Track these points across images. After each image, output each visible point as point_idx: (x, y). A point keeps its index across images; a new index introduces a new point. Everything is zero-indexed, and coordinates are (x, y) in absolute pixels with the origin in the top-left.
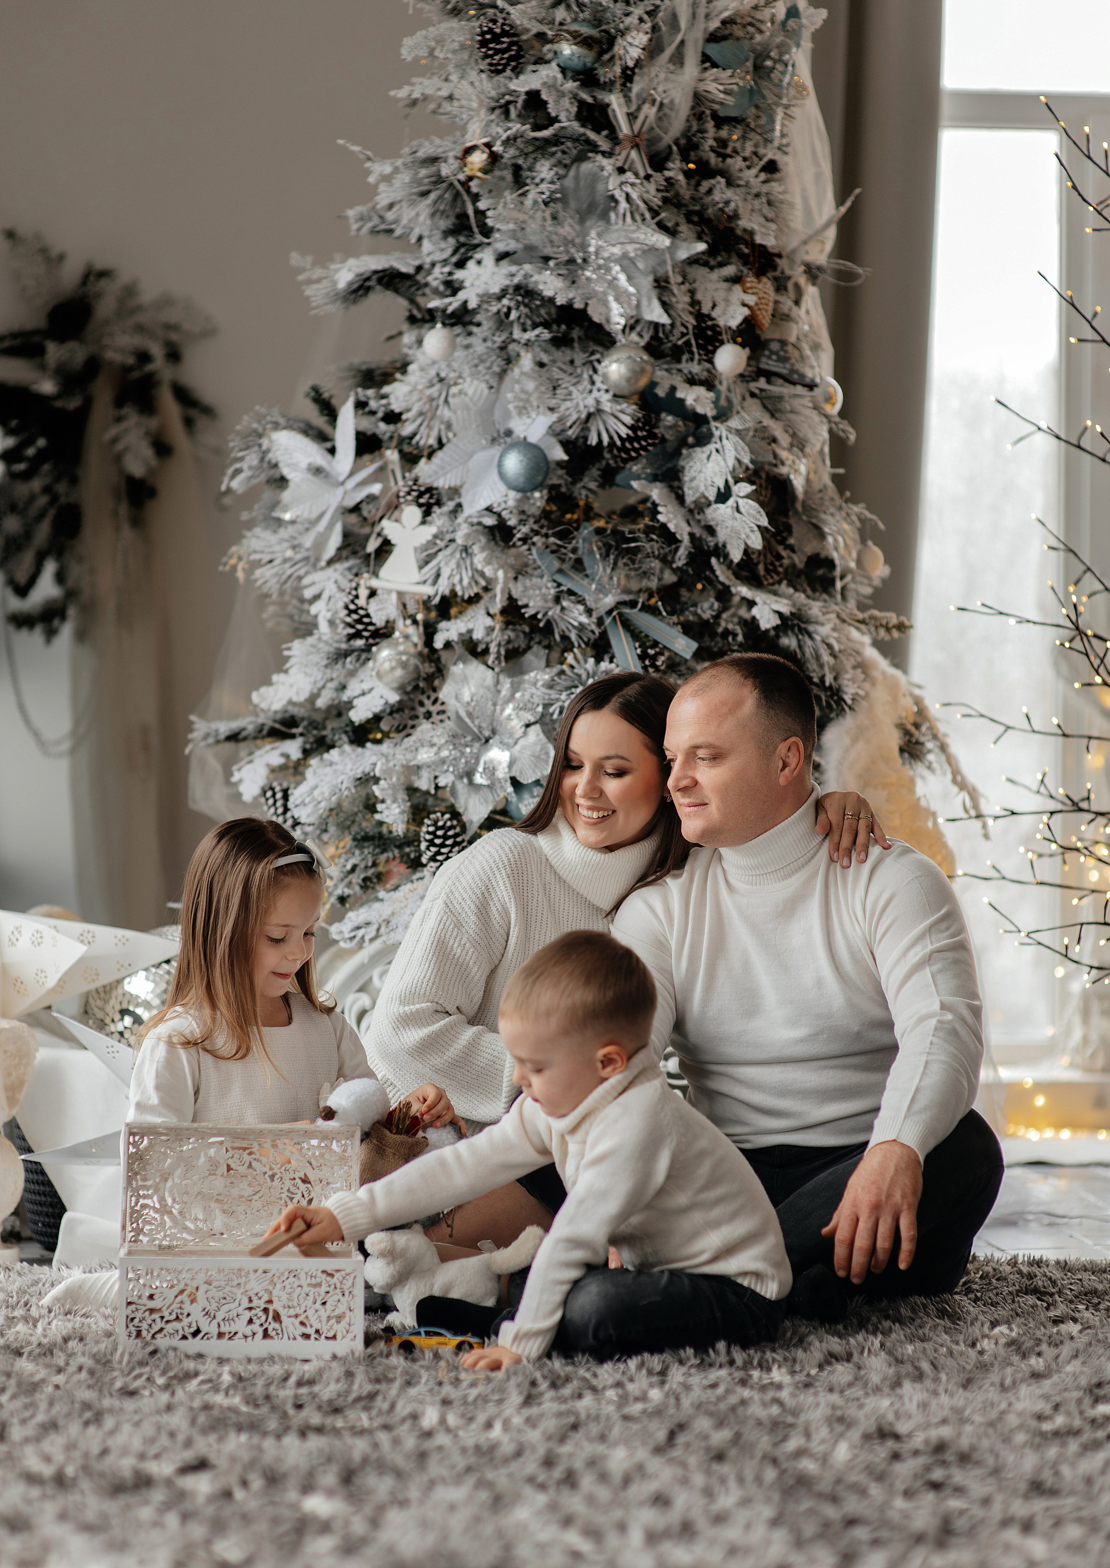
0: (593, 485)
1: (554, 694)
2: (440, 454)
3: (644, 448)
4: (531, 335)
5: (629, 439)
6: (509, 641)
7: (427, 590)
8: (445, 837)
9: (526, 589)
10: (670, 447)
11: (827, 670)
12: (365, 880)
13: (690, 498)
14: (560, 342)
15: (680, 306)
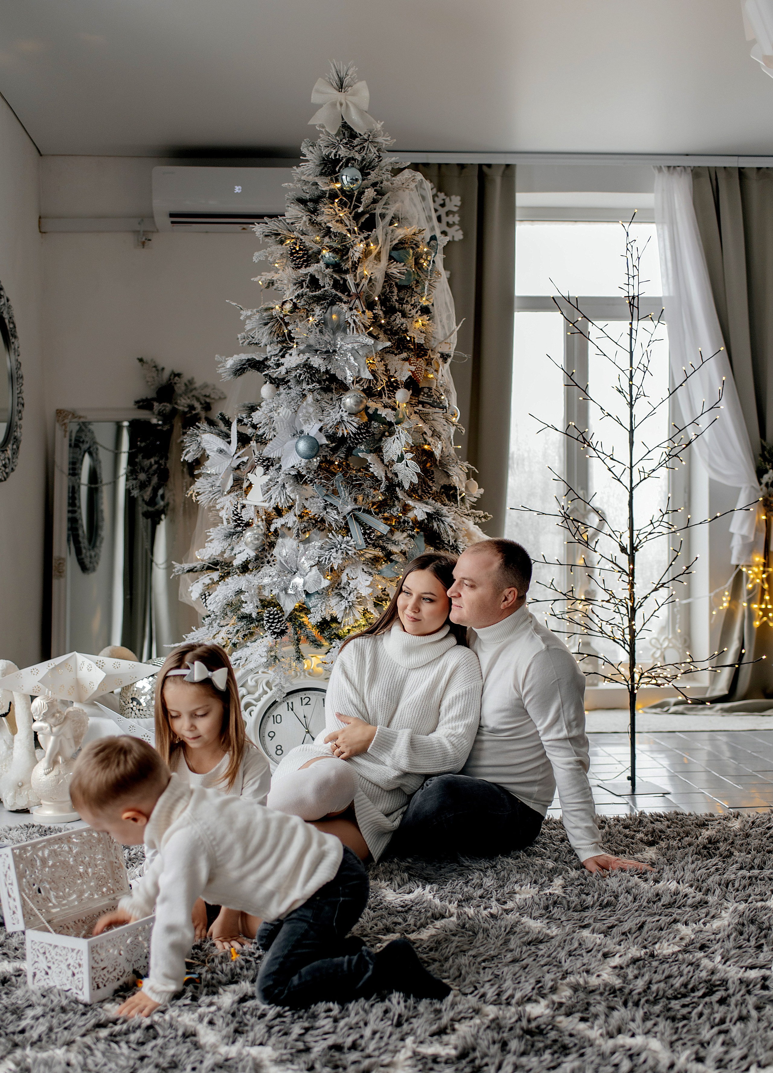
0: (342, 455)
1: (322, 551)
2: (271, 442)
3: (365, 438)
4: (310, 386)
5: (358, 434)
6: (305, 527)
7: (266, 505)
8: (274, 619)
9: (311, 503)
10: (377, 437)
11: (451, 538)
12: (245, 636)
13: (386, 461)
14: (327, 390)
15: (379, 372)
